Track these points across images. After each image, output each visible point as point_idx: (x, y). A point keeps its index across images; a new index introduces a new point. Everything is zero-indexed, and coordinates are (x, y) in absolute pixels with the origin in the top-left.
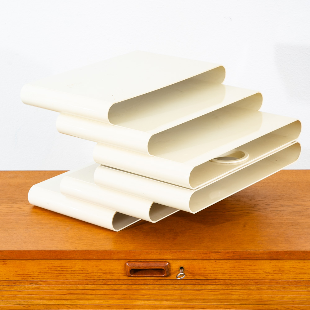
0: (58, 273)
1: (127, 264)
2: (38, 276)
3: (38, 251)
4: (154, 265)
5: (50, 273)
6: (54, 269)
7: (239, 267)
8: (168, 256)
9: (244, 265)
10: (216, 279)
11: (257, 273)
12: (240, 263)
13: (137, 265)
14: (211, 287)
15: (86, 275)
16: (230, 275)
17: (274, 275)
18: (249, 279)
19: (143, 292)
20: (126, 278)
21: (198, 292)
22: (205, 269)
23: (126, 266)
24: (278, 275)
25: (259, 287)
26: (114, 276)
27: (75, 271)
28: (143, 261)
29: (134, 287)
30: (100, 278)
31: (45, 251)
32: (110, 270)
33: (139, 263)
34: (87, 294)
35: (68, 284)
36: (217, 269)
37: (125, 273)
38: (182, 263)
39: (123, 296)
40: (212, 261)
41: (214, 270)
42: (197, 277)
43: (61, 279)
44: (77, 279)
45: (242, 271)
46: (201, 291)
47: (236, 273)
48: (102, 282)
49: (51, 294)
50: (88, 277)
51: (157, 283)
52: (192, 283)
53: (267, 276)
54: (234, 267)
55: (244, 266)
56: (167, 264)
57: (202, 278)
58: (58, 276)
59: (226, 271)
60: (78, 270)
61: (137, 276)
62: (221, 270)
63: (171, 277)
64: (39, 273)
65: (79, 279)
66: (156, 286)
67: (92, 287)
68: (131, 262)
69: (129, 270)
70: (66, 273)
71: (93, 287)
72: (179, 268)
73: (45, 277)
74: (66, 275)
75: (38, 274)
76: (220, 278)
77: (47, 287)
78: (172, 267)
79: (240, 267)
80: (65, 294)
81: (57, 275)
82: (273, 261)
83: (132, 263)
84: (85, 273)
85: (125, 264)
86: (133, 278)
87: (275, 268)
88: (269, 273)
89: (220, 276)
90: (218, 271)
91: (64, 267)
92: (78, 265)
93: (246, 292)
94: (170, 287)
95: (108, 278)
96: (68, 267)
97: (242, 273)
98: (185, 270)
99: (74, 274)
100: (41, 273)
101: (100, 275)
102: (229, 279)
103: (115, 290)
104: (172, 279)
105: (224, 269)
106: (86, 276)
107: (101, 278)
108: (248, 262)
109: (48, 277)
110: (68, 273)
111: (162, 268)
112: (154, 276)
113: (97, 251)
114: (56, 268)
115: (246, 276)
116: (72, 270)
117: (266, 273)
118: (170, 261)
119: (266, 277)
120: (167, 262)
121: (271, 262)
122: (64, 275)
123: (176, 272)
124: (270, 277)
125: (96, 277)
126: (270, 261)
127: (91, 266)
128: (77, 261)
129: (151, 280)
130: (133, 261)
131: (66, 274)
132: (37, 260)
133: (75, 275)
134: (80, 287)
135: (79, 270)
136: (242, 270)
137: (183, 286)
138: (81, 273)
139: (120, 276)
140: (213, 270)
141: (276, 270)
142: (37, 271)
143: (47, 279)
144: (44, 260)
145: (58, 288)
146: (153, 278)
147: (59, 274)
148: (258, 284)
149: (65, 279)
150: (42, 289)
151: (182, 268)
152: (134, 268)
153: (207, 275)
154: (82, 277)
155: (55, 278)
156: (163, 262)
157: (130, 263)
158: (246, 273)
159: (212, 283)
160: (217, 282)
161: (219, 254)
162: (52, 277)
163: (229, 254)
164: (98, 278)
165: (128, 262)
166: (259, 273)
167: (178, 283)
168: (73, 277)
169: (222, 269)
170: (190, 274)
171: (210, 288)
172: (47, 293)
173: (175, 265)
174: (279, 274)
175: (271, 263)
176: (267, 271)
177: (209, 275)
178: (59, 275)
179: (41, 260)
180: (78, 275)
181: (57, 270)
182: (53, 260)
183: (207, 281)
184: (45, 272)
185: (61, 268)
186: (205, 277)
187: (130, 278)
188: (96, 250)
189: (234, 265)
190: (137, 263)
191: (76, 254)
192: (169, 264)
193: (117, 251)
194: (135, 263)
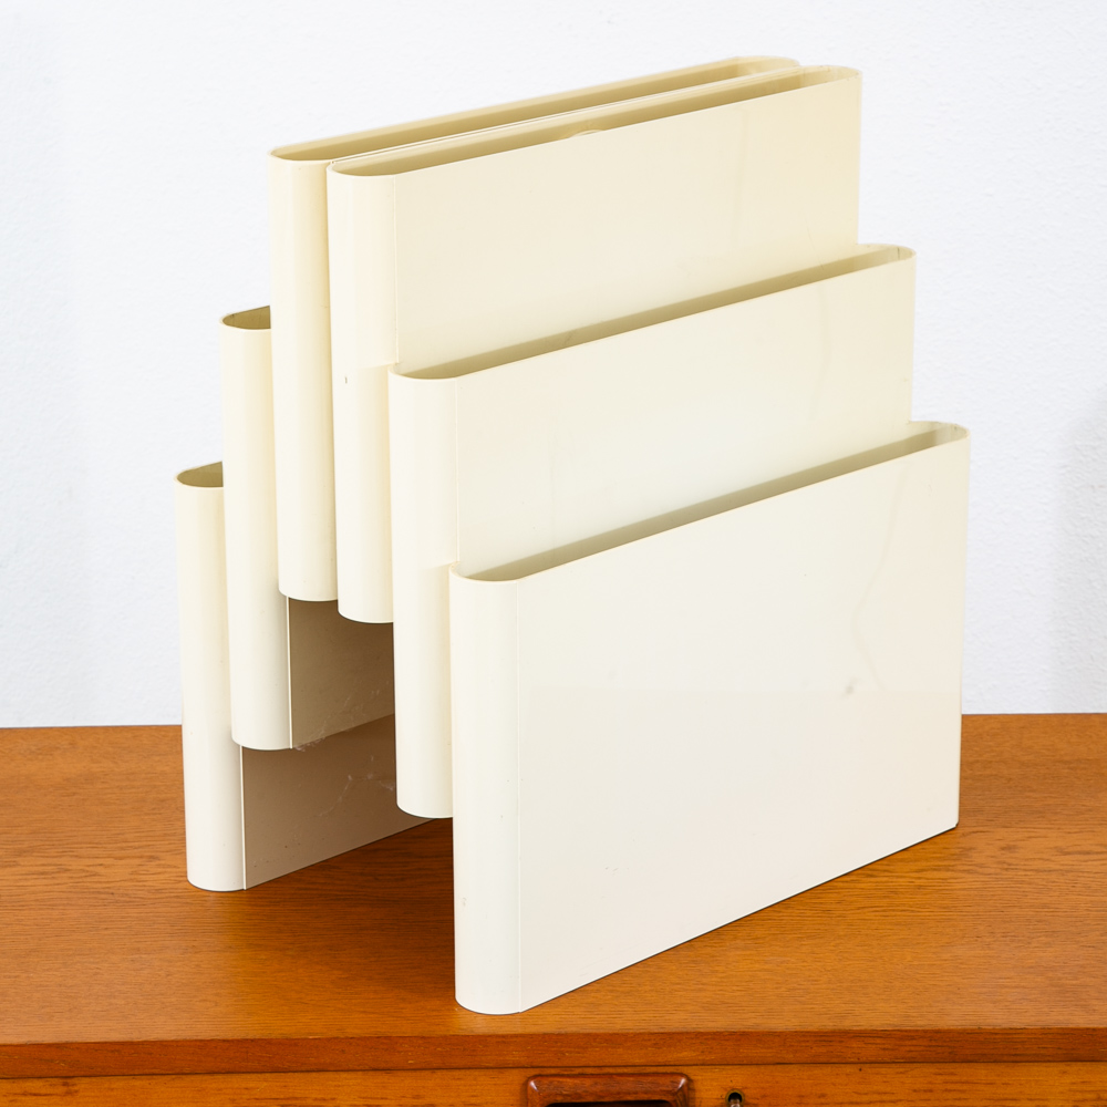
1: (532, 1084)
3: (201, 1041)
4: (632, 1089)
7: (946, 1090)
8: (685, 1053)
9: (968, 1083)
12: (952, 1074)
13: (570, 1088)
22: (823, 1100)
23: (530, 1092)
28: (590, 1071)
31: (224, 1041)
33: (577, 1081)
36: (865, 1098)
40: (848, 1069)
41: (857, 1103)
54: (931, 1091)
55: (965, 1087)
56: (683, 1081)
62: (882, 1102)
68: (547, 1076)
72: (725, 1095)
78: (697, 1095)
79: (950, 1091)
82: (1075, 1067)
83: (551, 1079)
85: (526, 1084)
87: (1082, 1092)
92: (348, 1091)
98: (748, 1104)
105: (893, 1098)
108: (981, 1072)
111: (664, 1098)
113: (423, 1038)
114: (264, 1104)
118: (693, 1072)
120: (682, 1075)
121: (1068, 1068)
126: (1062, 1067)
127: (395, 1094)
128: (344, 1075)
130: (553, 1071)
132: (194, 1077)
136: (960, 1099)
140: (851, 1103)
144: (220, 1077)
151: (735, 1096)
152: (560, 1099)
156: (665, 1074)
157: (545, 1081)
161: (878, 1041)
163: (914, 1042)
165: (534, 1077)
169: (885, 1098)
173: (710, 1087)
175: (1065, 1072)
176: (1050, 1104)
179: (206, 1077)
182: (254, 1076)
188: (417, 1034)
189: (930, 1083)
190: (569, 1081)
191: (343, 1051)
192: (689, 1080)
193: (498, 1036)
194: (561, 1080)
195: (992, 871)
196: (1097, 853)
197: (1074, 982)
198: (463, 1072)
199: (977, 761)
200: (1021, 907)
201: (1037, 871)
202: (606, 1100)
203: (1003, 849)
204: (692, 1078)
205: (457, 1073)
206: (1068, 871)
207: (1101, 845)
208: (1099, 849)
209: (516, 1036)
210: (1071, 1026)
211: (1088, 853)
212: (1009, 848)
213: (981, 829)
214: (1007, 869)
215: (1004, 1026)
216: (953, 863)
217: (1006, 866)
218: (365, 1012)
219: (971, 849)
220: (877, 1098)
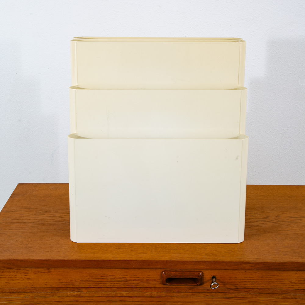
0: (98, 281)
1: (164, 273)
2: (80, 284)
3: (81, 260)
4: (188, 275)
5: (91, 281)
6: (95, 277)
7: (267, 277)
8: (202, 266)
9: (272, 275)
10: (245, 288)
11: (283, 283)
12: (268, 273)
13: (173, 274)
14: (240, 296)
15: (124, 283)
16: (258, 284)
17: (300, 285)
18: (276, 288)
19: (177, 299)
20: (161, 286)
21: (228, 300)
22: (236, 279)
23: (163, 275)
24: (303, 285)
25: (284, 296)
26: (150, 284)
27: (115, 279)
28: (178, 270)
29: (169, 294)
30: (137, 286)
31: (87, 260)
32: (147, 279)
33: (175, 273)
34: (125, 301)
35: (107, 291)
36: (246, 279)
37: (161, 282)
38: (215, 273)
39: (158, 303)
40: (242, 271)
41: (244, 280)
42: (228, 286)
43: (101, 287)
44: (116, 287)
45: (269, 280)
46: (231, 299)
47: (264, 283)
48: (139, 290)
49: (92, 300)
50: (127, 285)
51: (190, 291)
52: (223, 291)
53: (292, 285)
54: (263, 277)
55: (271, 276)
56: (201, 273)
57: (232, 287)
58: (99, 284)
59: (255, 280)
60: (117, 278)
61: (172, 284)
62: (250, 280)
63: (203, 285)
64: (80, 281)
65: (118, 287)
66: (189, 293)
67: (129, 294)
68: (167, 271)
69: (165, 279)
70: (106, 281)
71: (130, 294)
72: (211, 277)
73: (87, 285)
74: (106, 283)
75: (80, 282)
76: (249, 287)
77: (87, 294)
78: (205, 277)
79: (268, 277)
80: (104, 300)
81: (98, 283)
82: (299, 272)
83: (168, 272)
84: (124, 281)
85: (162, 273)
86: (168, 286)
87: (300, 278)
88: (295, 283)
89: (249, 286)
90: (248, 281)
91: (104, 276)
92: (118, 273)
93: (272, 300)
94: (202, 295)
95: (145, 286)
96: (108, 276)
97: (269, 283)
98: (217, 279)
99: (113, 282)
100: (83, 281)
101: (138, 283)
102: (257, 288)
103: (151, 297)
104: (204, 287)
105: (253, 279)
106: (124, 284)
107: (139, 286)
108: (276, 273)
109: (89, 285)
110: (108, 281)
111: (196, 277)
112: (188, 284)
113: (136, 261)
114: (97, 276)
115: (273, 285)
116: (111, 278)
117: (292, 283)
119: (292, 287)
120: (201, 272)
121: (297, 272)
122: (104, 282)
123: (208, 281)
124: (296, 287)
125: (134, 285)
126: (296, 272)
127: (130, 274)
128: (117, 269)
129: (185, 289)
130: (169, 270)
131: (106, 282)
132: (80, 269)
133: (115, 283)
134: (119, 294)
135: (119, 278)
136: (270, 279)
137: (214, 294)
138: (120, 281)
139: (156, 284)
140: (243, 280)
141: (301, 280)
142: (79, 279)
143: (88, 287)
144: (86, 269)
145: (98, 296)
146: (187, 286)
147: (100, 282)
148: (284, 293)
149: (105, 287)
150: (83, 296)
151: (214, 277)
152: (170, 277)
153: (237, 284)
154: (120, 285)
155: (96, 286)
156: (196, 271)
157: (167, 272)
158: (273, 283)
159: (241, 292)
160: (246, 291)
161: (250, 264)
162: (93, 285)
163: (259, 265)
164: (136, 286)
165: (164, 271)
166: (285, 283)
167: (209, 291)
168: (113, 285)
169: (251, 279)
170: (222, 283)
171: (239, 296)
172: (87, 300)
173: (208, 275)
175: (296, 273)
176: (292, 281)
177: (239, 284)
178: (99, 283)
179: (83, 269)
180: (117, 283)
181: (98, 278)
182: (95, 269)
183: (237, 289)
184: (87, 280)
185: (102, 277)
186: (235, 286)
187: (165, 286)
188: (135, 260)
189: (263, 275)
190: (173, 273)
191: (117, 264)
192: (203, 273)
193: (155, 261)
194: (171, 272)
195: (275, 222)
196: (299, 218)
197: (298, 250)
198: (146, 269)
199: (268, 196)
200: (282, 231)
201: (285, 222)
202: (182, 277)
203: (276, 216)
204: (203, 272)
205: (145, 270)
206: (292, 222)
207: (300, 216)
208: (299, 217)
209: (160, 261)
210: (298, 262)
211: (297, 218)
212: (278, 216)
213: (271, 211)
214: (278, 221)
215: (282, 261)
216: (265, 219)
217: (277, 221)
218: (122, 254)
219: (269, 216)
220: (249, 278)
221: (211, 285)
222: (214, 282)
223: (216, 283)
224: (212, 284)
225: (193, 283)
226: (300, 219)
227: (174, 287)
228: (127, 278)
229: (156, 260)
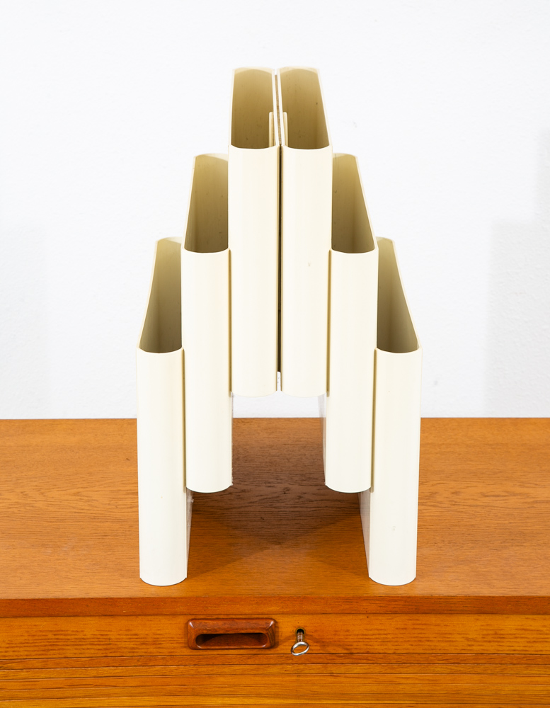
0: (47, 643)
1: (191, 623)
2: (6, 652)
3: (10, 600)
4: (245, 627)
5: (32, 645)
6: (40, 636)
7: (414, 628)
8: (273, 608)
9: (425, 624)
10: (368, 653)
11: (450, 641)
12: (417, 620)
13: (210, 626)
14: (357, 669)
15: (105, 647)
16: (396, 644)
17: (485, 644)
18: (434, 651)
19: (221, 679)
20: (187, 652)
21: (331, 679)
22: (347, 633)
23: (189, 628)
24: (492, 644)
25: (453, 668)
26: (162, 648)
27: (83, 639)
28: (222, 617)
29: (203, 669)
30: (133, 652)
31: (22, 600)
32: (155, 636)
33: (215, 622)
34: (106, 686)
35: (67, 666)
36: (370, 632)
37: (185, 643)
38: (301, 621)
39: (179, 690)
40: (361, 617)
41: (366, 635)
42: (331, 649)
43: (54, 656)
44: (87, 655)
45: (420, 635)
46: (338, 676)
47: (409, 641)
48: (138, 661)
49: (33, 687)
50: (110, 651)
51: (250, 661)
52: (321, 661)
53: (469, 646)
54: (406, 629)
55: (424, 627)
56: (272, 622)
57: (340, 650)
58: (49, 650)
59: (389, 636)
60: (89, 637)
61: (209, 647)
62: (379, 634)
63: (278, 649)
64: (8, 646)
65: (91, 656)
66: (248, 667)
67: (117, 671)
68: (199, 619)
69: (194, 637)
70: (64, 643)
71: (119, 671)
72: (295, 630)
73: (22, 654)
74: (63, 647)
75: (8, 648)
76: (377, 651)
77: (24, 674)
78: (280, 630)
79: (416, 629)
80: (61, 686)
81: (46, 648)
82: (483, 617)
83: (200, 621)
84: (104, 643)
85: (187, 623)
86: (201, 652)
87: (487, 630)
88: (474, 640)
89: (376, 647)
90: (374, 637)
91: (61, 633)
92: (90, 627)
93: (427, 678)
94: (275, 670)
95: (151, 653)
96: (69, 632)
97: (420, 641)
98: (307, 635)
99: (80, 645)
100: (13, 645)
101: (135, 646)
102: (394, 653)
103: (164, 676)
104: (280, 652)
105: (385, 632)
106: (106, 649)
107: (137, 652)
108: (433, 619)
109: (26, 653)
110: (69, 643)
111: (262, 632)
112: (245, 647)
113: (131, 599)
114: (44, 634)
115: (429, 646)
116: (76, 637)
117: (468, 639)
118: (278, 618)
119: (469, 648)
120: (272, 619)
121: (479, 617)
122: (60, 647)
123: (288, 639)
124: (476, 648)
125: (126, 650)
126: (476, 616)
127: (116, 628)
128: (88, 618)
129: (239, 656)
130: (202, 617)
131: (64, 645)
132: (6, 619)
133: (84, 647)
134: (93, 672)
135: (92, 636)
136: (421, 633)
137: (302, 667)
138: (96, 643)
139: (174, 648)
140: (363, 635)
141: (488, 635)
142: (4, 641)
143: (25, 657)
144: (20, 619)
145: (47, 676)
146: (242, 652)
147: (51, 645)
148: (452, 661)
149: (63, 656)
150: (15, 678)
151: (300, 631)
152: (205, 632)
153: (351, 645)
154: (97, 651)
155: (42, 654)
156: (262, 619)
157: (198, 622)
158: (428, 641)
159: (360, 661)
160: (370, 658)
161: (377, 602)
162: (36, 652)
163: (396, 603)
164: (130, 652)
165: (192, 620)
166: (454, 640)
167: (291, 661)
168: (79, 652)
169: (381, 632)
170: (317, 642)
171: (356, 671)
172: (23, 685)
173: (287, 626)
174: (494, 641)
175: (478, 619)
176: (470, 637)
177: (355, 644)
178: (50, 648)
179: (13, 619)
180: (89, 647)
181: (46, 637)
182: (39, 619)
183: (350, 656)
184: (21, 643)
185: (55, 635)
186: (347, 649)
187: (195, 652)
188: (128, 596)
189: (405, 624)
190: (211, 622)
191: (87, 606)
192: (276, 622)
193: (172, 598)
194: (206, 621)
195: (446, 506)
196: (503, 496)
197: (485, 570)
198: (153, 617)
199: (443, 444)
200: (459, 526)
201: (470, 506)
202: (230, 632)
203: (453, 493)
204: (277, 620)
205: (150, 618)
206: (486, 506)
207: (505, 491)
208: (504, 494)
209: (182, 598)
210: (481, 595)
211: (498, 496)
212: (456, 493)
213: (442, 482)
214: (454, 505)
215: (445, 595)
216: (426, 501)
217: (453, 503)
218: (101, 584)
219: (436, 493)
220: (377, 632)
221: (292, 648)
222: (300, 641)
223: (303, 643)
224: (295, 646)
225: (255, 645)
226: (505, 498)
227: (215, 652)
228: (112, 637)
229: (173, 596)
